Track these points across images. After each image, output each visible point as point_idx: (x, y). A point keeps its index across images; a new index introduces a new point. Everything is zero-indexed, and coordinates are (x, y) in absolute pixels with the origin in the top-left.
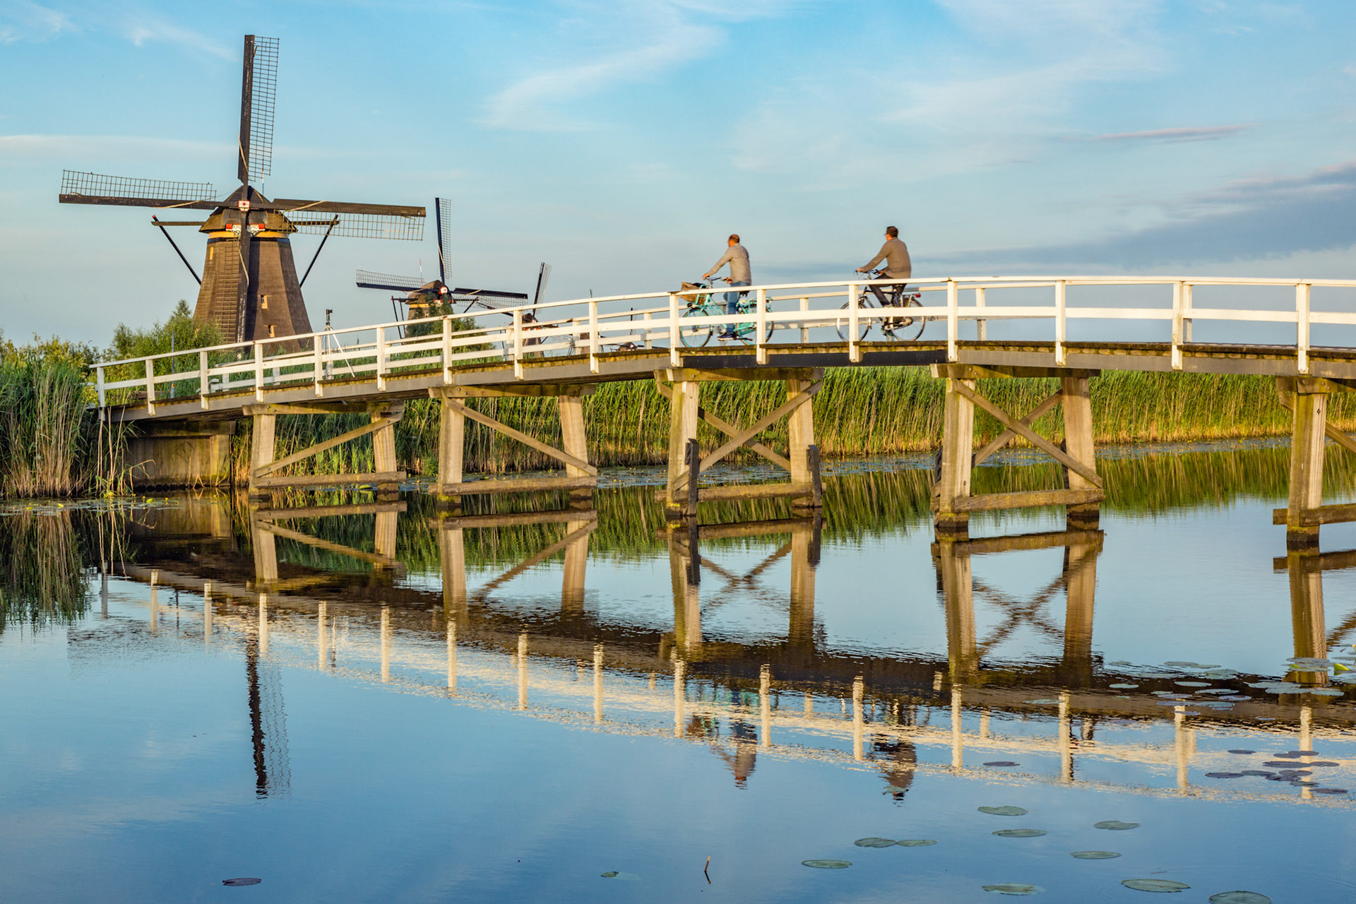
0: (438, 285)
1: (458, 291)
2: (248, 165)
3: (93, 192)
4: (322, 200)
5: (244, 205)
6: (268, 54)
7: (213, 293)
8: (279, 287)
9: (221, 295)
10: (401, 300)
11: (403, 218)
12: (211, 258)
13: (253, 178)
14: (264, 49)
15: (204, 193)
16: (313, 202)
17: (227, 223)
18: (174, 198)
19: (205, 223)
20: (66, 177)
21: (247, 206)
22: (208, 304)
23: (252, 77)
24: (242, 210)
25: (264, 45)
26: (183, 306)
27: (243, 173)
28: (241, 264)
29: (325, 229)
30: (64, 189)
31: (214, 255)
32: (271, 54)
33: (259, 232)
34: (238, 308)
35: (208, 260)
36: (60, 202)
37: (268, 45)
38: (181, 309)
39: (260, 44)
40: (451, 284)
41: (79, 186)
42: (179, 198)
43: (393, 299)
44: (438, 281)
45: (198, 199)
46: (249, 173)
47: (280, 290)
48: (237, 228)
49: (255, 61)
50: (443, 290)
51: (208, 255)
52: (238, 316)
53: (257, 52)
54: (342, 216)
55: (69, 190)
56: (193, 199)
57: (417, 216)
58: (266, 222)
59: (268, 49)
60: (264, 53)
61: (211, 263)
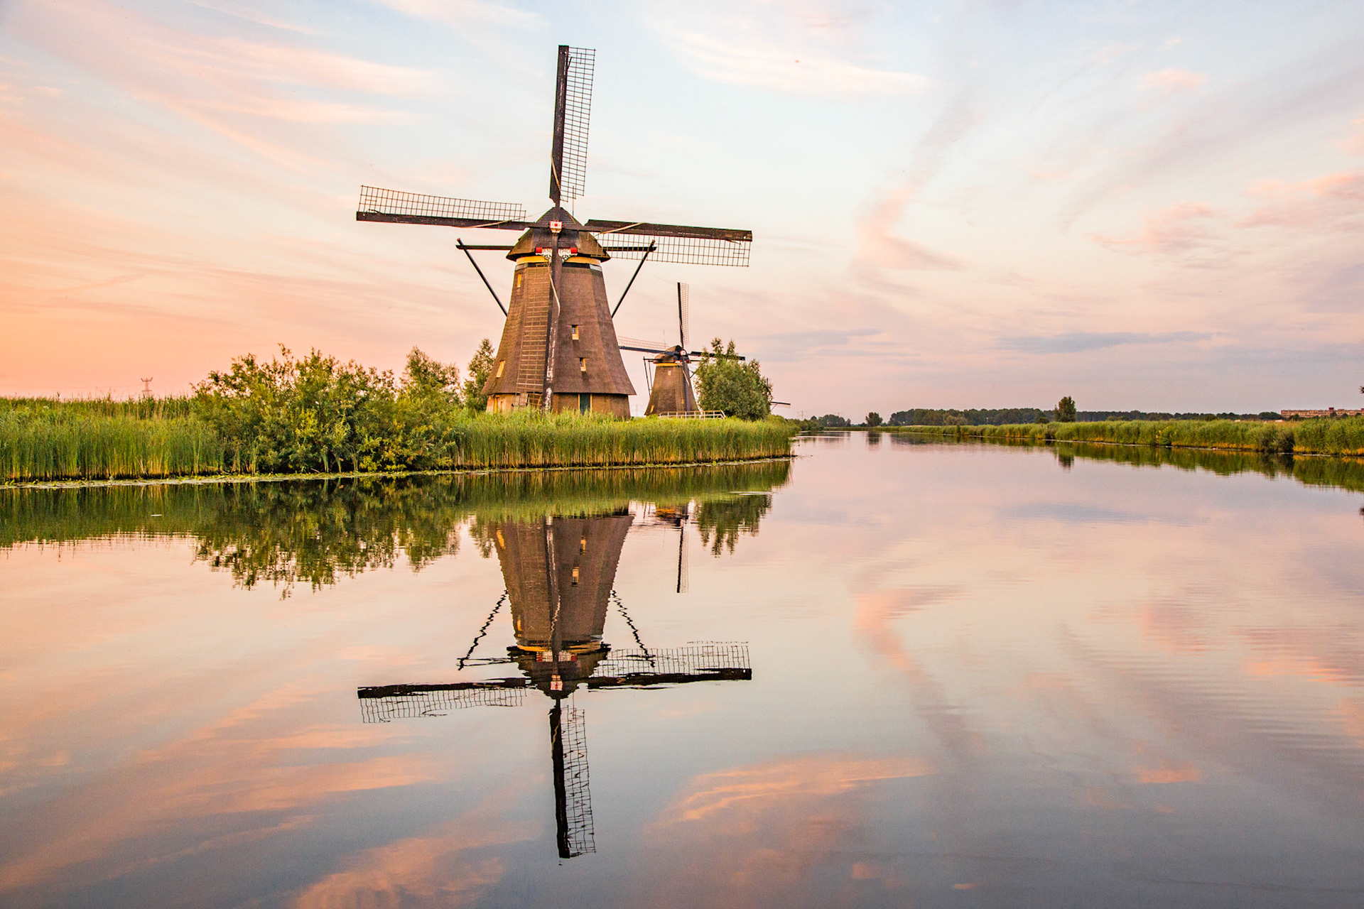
0: (678, 348)
1: (693, 353)
2: (560, 184)
3: (393, 210)
4: (640, 221)
5: (556, 226)
6: (582, 66)
7: (521, 323)
8: (593, 317)
9: (530, 324)
10: (649, 360)
11: (727, 242)
12: (519, 286)
13: (565, 199)
14: (579, 61)
15: (512, 214)
16: (631, 224)
17: (537, 246)
18: (481, 218)
19: (513, 247)
20: (364, 193)
21: (560, 227)
22: (514, 335)
23: (565, 90)
24: (554, 231)
25: (579, 56)
26: (486, 345)
27: (555, 193)
28: (551, 290)
29: (641, 254)
30: (362, 206)
31: (522, 282)
32: (587, 67)
33: (572, 256)
34: (548, 337)
35: (515, 288)
36: (358, 219)
37: (583, 56)
38: (485, 348)
39: (575, 55)
40: (688, 349)
41: (378, 203)
42: (486, 218)
43: (644, 359)
44: (678, 346)
45: (507, 219)
46: (562, 193)
47: (592, 320)
48: (548, 253)
49: (569, 74)
50: (682, 353)
51: (515, 282)
52: (548, 346)
53: (571, 65)
54: (659, 240)
55: (367, 207)
56: (501, 219)
57: (743, 240)
58: (579, 246)
59: (583, 61)
60: (578, 65)
61: (519, 290)
